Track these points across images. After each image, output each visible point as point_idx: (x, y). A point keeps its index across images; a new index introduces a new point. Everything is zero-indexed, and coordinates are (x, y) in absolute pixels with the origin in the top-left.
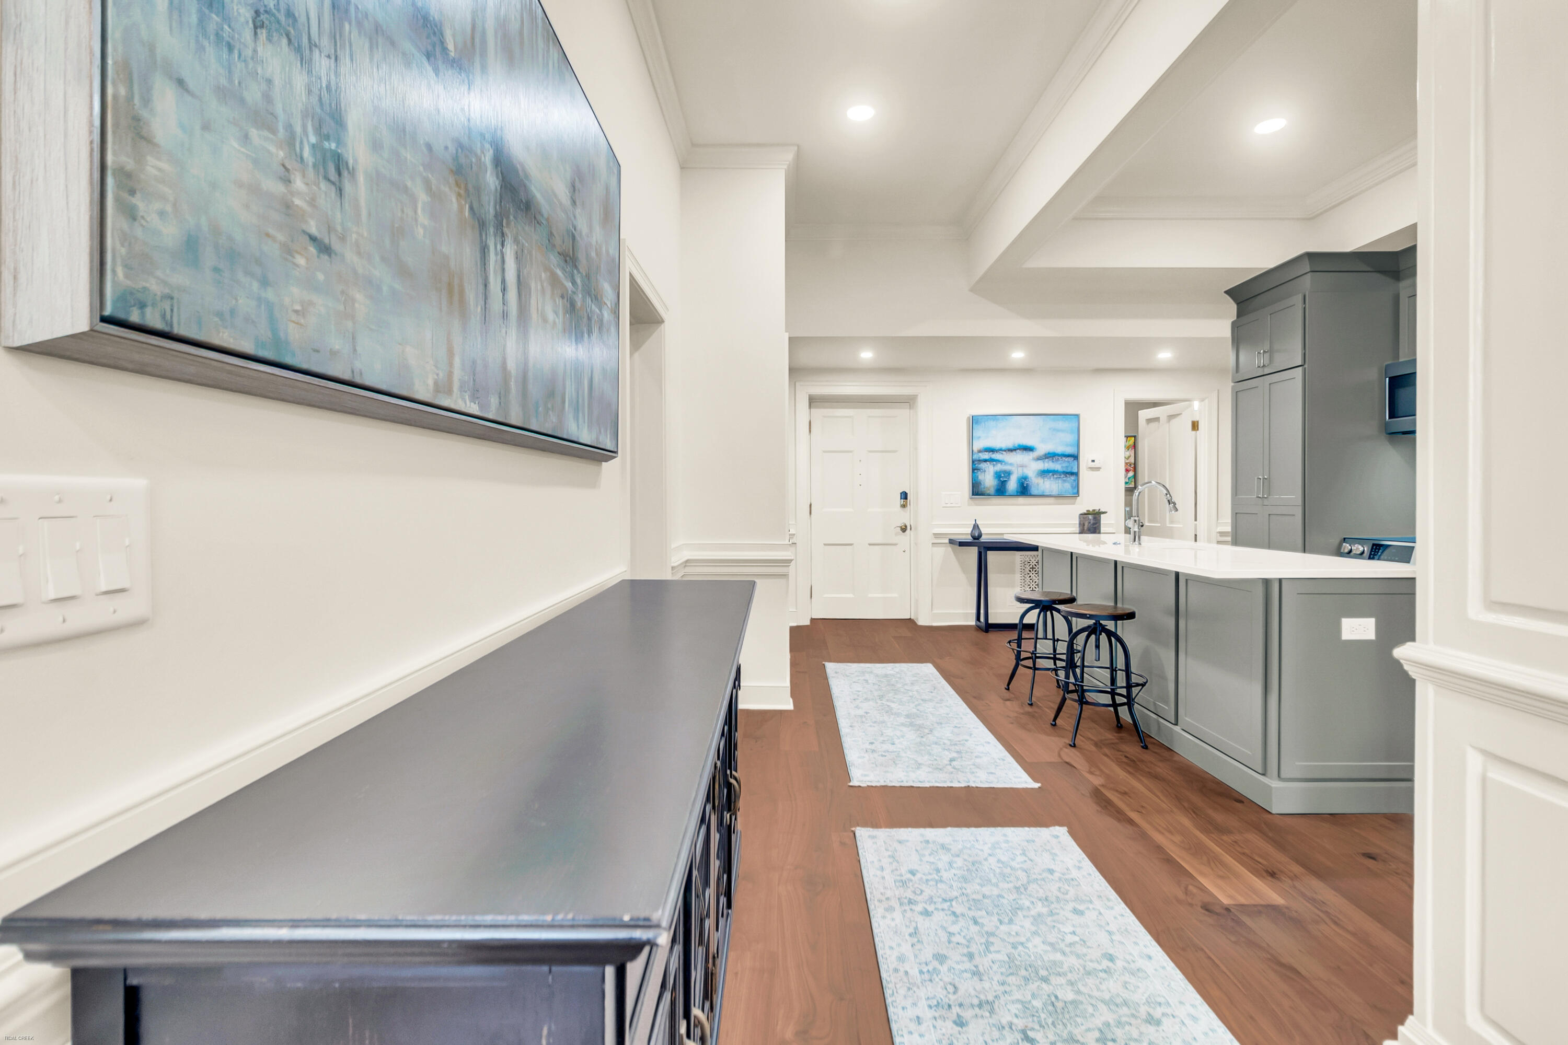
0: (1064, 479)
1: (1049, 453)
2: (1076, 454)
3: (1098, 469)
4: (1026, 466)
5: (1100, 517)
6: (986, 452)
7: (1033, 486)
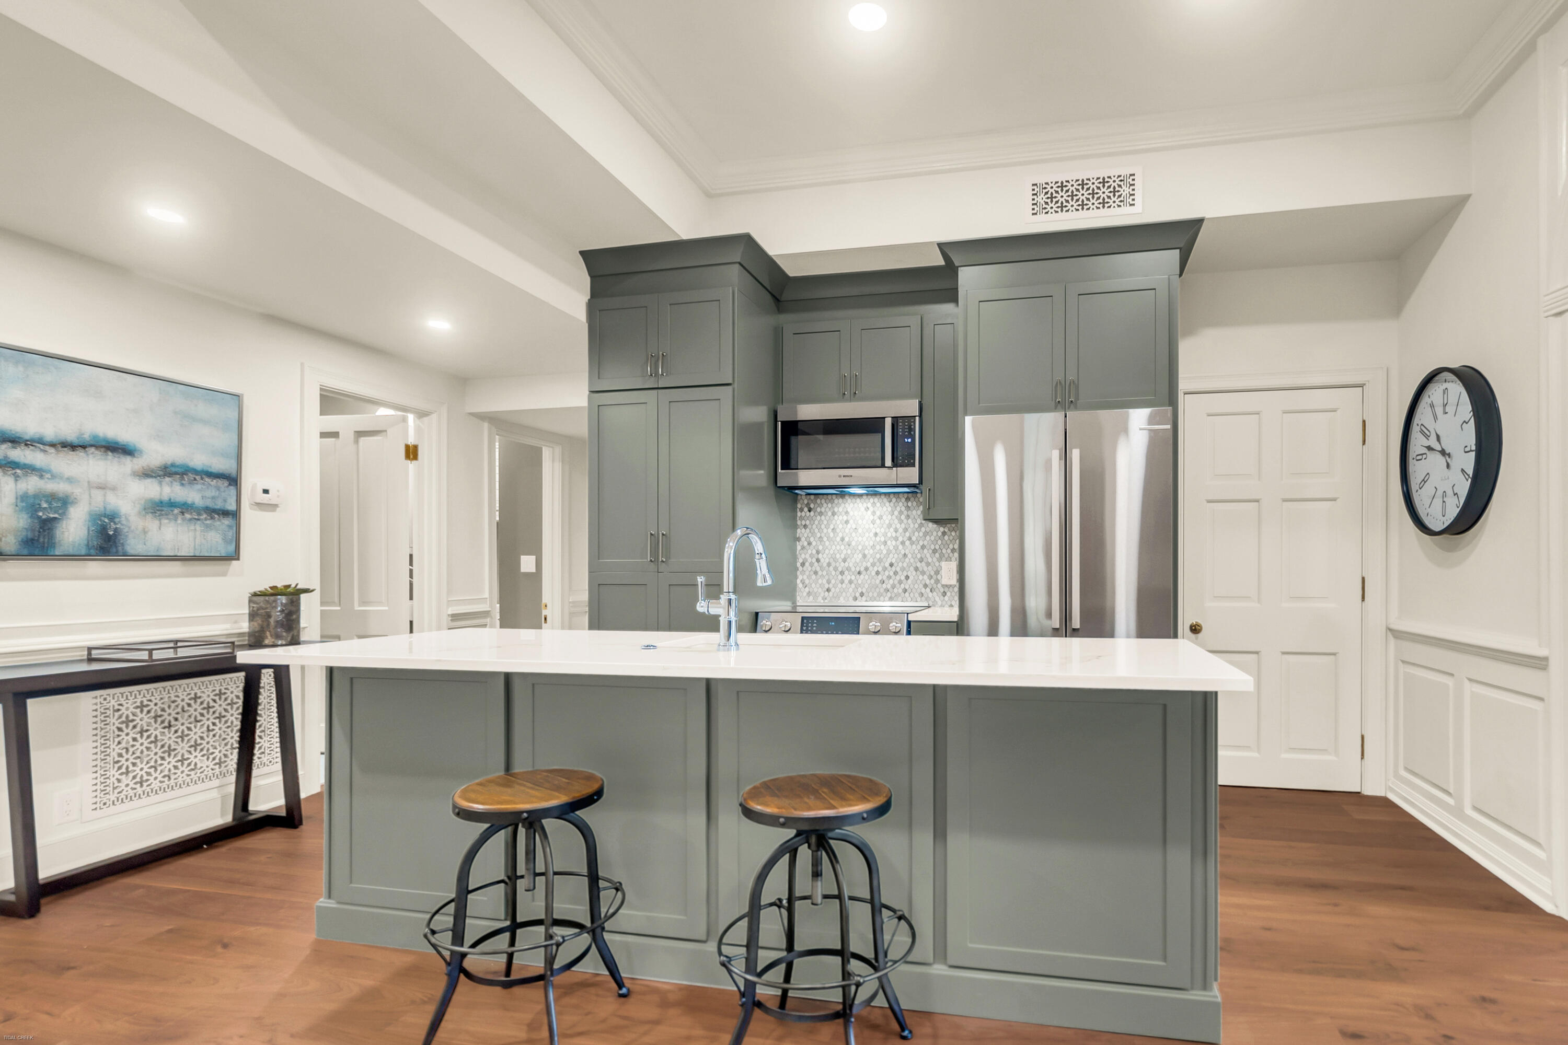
0: (208, 522)
1: (173, 465)
2: (234, 474)
3: (273, 507)
4: (114, 489)
5: (299, 599)
7: (131, 536)
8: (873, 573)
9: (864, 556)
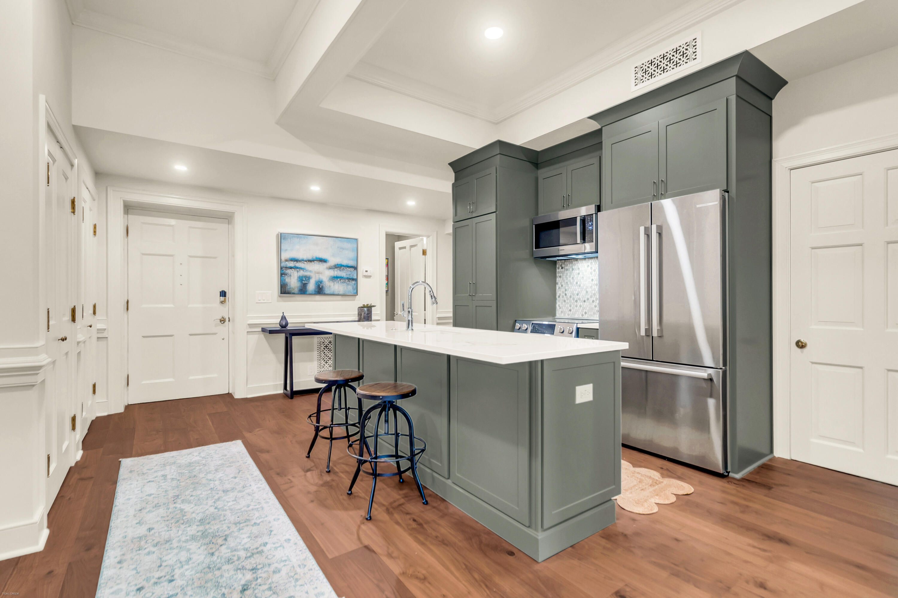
0: (348, 283)
1: (337, 265)
2: (356, 266)
3: (370, 277)
4: (321, 273)
5: (371, 309)
6: (292, 261)
7: (326, 288)
8: (591, 302)
9: (587, 292)
